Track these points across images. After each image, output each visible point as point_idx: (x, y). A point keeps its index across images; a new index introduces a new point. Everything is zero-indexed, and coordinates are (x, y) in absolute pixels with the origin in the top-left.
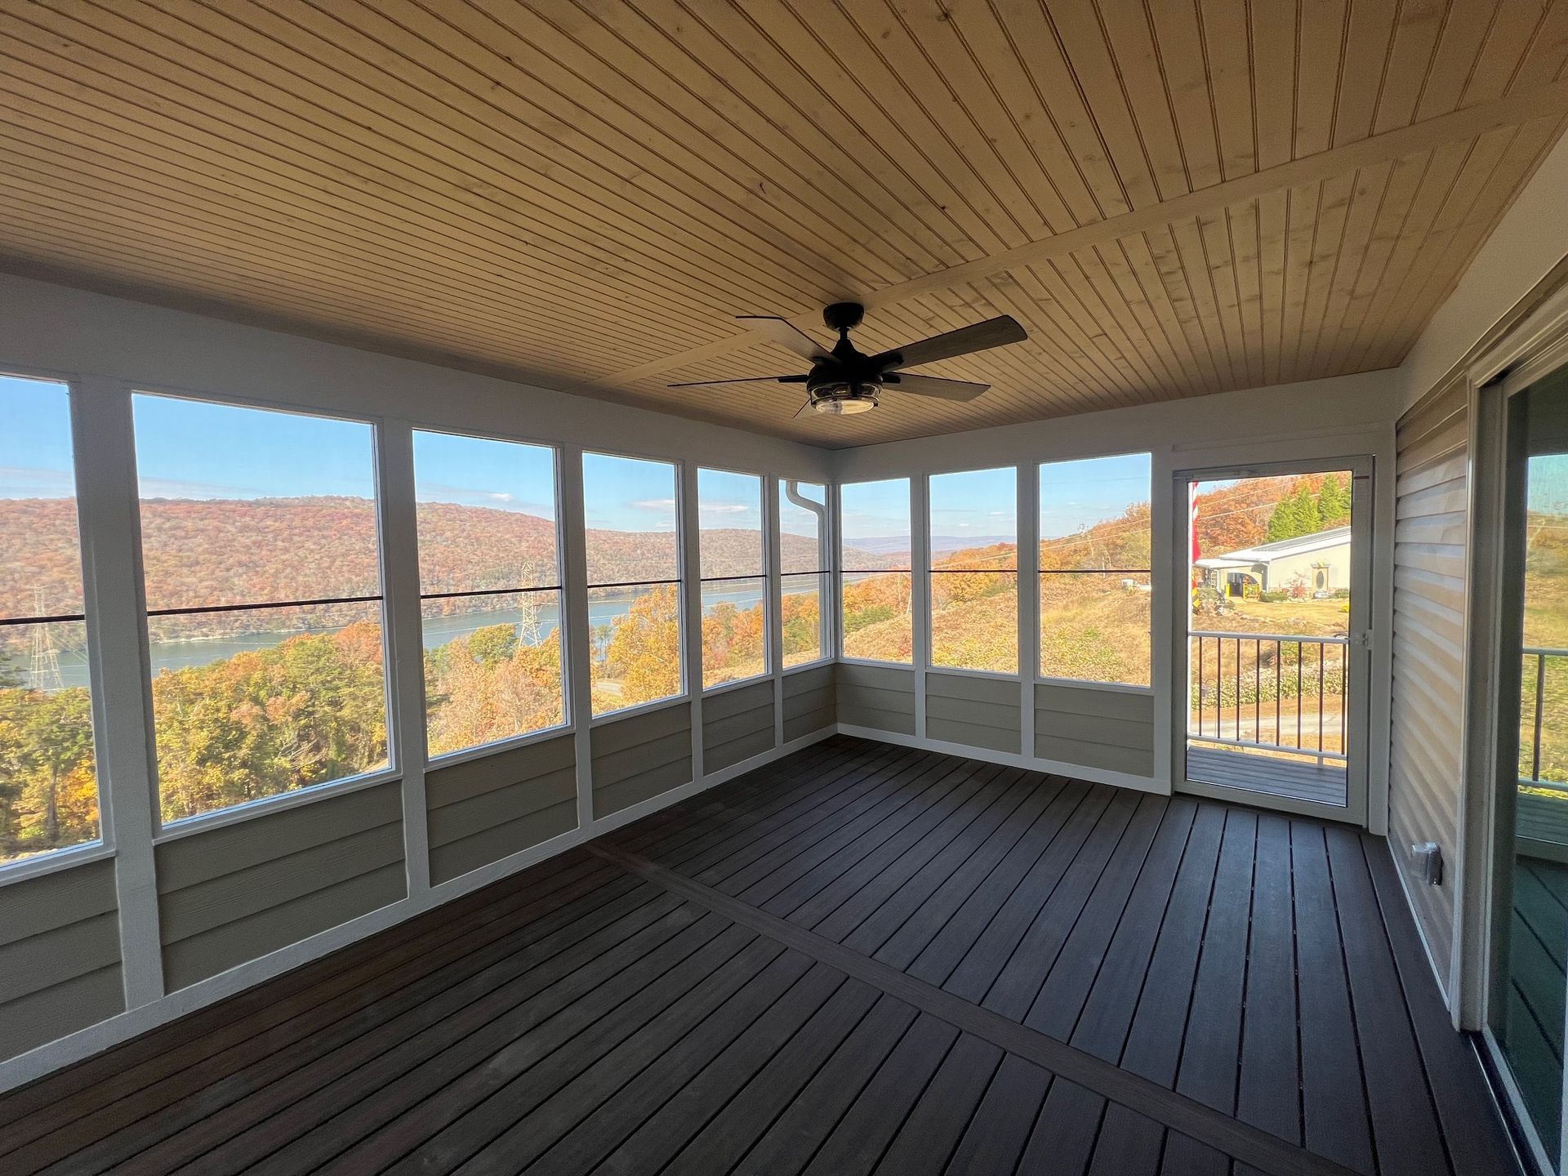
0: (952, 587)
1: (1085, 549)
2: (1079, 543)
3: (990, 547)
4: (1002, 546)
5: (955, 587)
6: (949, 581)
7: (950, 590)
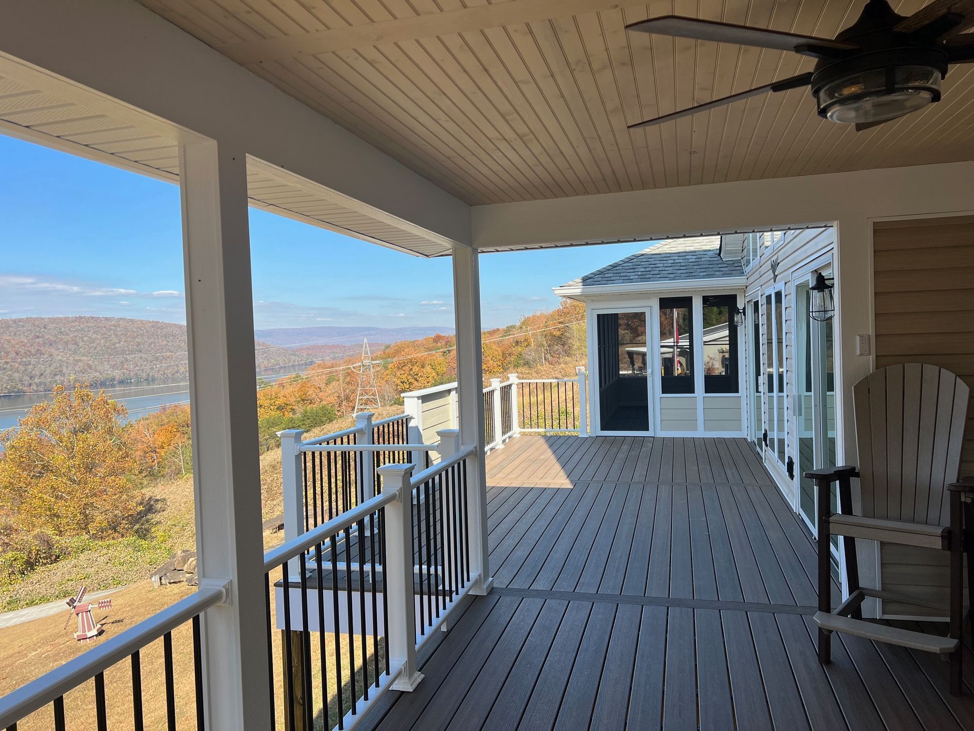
0: (398, 382)
1: (526, 340)
2: (519, 335)
3: (426, 339)
4: (438, 339)
5: (402, 383)
6: (395, 376)
7: (397, 385)
